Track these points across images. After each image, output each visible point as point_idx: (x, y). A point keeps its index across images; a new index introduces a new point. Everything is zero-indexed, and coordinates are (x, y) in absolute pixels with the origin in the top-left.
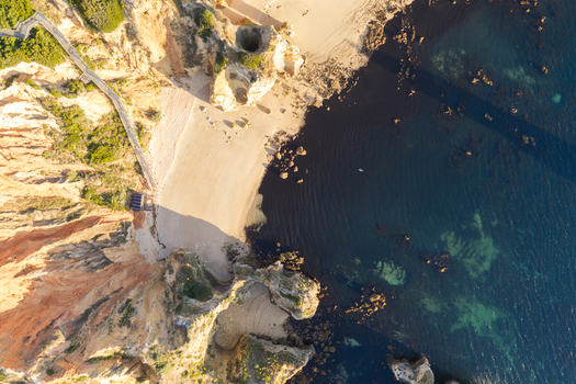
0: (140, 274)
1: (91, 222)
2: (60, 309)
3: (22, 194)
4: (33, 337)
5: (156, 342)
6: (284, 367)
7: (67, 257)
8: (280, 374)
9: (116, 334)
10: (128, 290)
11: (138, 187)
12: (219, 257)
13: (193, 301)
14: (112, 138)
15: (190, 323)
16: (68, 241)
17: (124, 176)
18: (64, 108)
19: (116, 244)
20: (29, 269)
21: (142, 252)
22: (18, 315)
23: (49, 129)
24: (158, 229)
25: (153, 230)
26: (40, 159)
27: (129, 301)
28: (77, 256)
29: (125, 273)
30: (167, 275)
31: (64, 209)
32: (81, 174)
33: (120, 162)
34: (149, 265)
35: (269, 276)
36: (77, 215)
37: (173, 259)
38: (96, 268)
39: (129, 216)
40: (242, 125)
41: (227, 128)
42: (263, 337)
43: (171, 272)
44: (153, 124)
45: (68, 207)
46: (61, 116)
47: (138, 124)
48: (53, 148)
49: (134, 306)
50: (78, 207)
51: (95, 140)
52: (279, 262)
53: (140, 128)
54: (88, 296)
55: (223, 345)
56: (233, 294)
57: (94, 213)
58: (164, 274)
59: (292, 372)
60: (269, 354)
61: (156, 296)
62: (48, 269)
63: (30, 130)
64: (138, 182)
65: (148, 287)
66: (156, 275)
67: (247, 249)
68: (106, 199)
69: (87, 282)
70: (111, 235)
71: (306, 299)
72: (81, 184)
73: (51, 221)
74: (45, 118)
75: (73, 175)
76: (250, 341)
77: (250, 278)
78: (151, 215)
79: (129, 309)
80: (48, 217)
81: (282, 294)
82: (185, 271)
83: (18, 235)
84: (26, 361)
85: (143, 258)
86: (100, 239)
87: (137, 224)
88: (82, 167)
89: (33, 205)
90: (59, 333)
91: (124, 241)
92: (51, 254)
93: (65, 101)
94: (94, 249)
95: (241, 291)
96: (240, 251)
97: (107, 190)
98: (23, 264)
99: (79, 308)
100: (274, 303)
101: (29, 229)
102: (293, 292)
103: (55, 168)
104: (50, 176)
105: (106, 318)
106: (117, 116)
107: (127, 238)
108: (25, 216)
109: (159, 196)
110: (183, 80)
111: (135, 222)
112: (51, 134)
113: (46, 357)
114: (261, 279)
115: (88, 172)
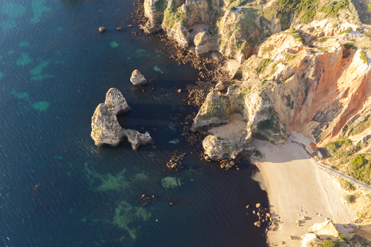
0: (295, 124)
1: (335, 132)
2: (318, 91)
4: (322, 74)
5: (273, 90)
6: (206, 112)
7: (334, 110)
8: (206, 109)
9: (289, 90)
10: (295, 114)
11: (327, 161)
12: (263, 150)
13: (266, 119)
14: (361, 172)
15: (263, 104)
16: (339, 116)
17: (338, 161)
19: (316, 129)
20: (345, 95)
21: (301, 134)
22: (334, 79)
24: (301, 148)
25: (304, 147)
27: (292, 108)
28: (330, 114)
29: (302, 121)
31: (352, 130)
32: (359, 148)
33: (346, 165)
34: (294, 130)
35: (236, 146)
36: (345, 130)
37: (285, 137)
38: (317, 114)
39: (319, 145)
40: (300, 222)
41: (307, 215)
43: (282, 130)
45: (351, 131)
47: (354, 189)
49: (288, 108)
50: (347, 134)
51: (367, 166)
52: (234, 158)
53: (352, 187)
54: (311, 102)
56: (249, 130)
57: (337, 136)
58: (285, 128)
59: (201, 112)
60: (215, 116)
61: (282, 116)
62: (338, 100)
64: (329, 163)
65: (287, 120)
66: (288, 128)
67: (252, 160)
68: (338, 145)
69: (316, 107)
70: (321, 132)
73: (353, 120)
75: (362, 144)
78: (310, 152)
79: (290, 105)
80: (356, 121)
82: (277, 131)
83: (362, 107)
84: (319, 61)
85: (299, 132)
86: (326, 126)
87: (313, 145)
88: (361, 152)
89: (367, 122)
90: (313, 79)
91: (313, 133)
92: (341, 107)
94: (324, 121)
96: (255, 157)
97: (340, 149)
98: (350, 95)
99: (311, 95)
101: (359, 112)
105: (297, 96)
107: (313, 135)
108: (366, 115)
109: (314, 164)
111: (316, 145)
113: (312, 67)
115: (356, 151)
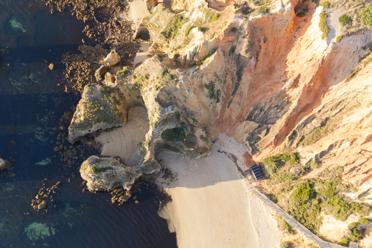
0: (224, 123)
1: (278, 140)
2: (259, 70)
3: (337, 132)
4: (263, 46)
5: (178, 86)
6: (82, 119)
7: (277, 106)
8: (83, 112)
9: (210, 76)
10: (224, 108)
11: (264, 183)
12: (176, 166)
13: (173, 127)
14: (305, 210)
15: (162, 112)
16: (285, 117)
17: (279, 186)
18: (352, 213)
19: (252, 134)
20: (295, 84)
21: (232, 138)
22: (282, 51)
23: (351, 190)
24: (231, 161)
25: (235, 159)
26: (342, 164)
27: (218, 101)
28: (272, 111)
29: (234, 118)
30: (204, 133)
31: (303, 138)
32: (308, 170)
33: (288, 195)
34: (221, 132)
35: (129, 175)
36: (292, 138)
37: (207, 146)
38: (254, 110)
39: (257, 159)
42: (112, 129)
43: (202, 137)
44: (284, 239)
45: (301, 140)
46: (350, 205)
47: (294, 233)
48: (340, 177)
49: (212, 100)
50: (294, 145)
51: (315, 202)
52: (128, 189)
53: (291, 231)
54: (247, 88)
55: (137, 108)
56: (147, 147)
57: (281, 146)
58: (206, 133)
59: (76, 118)
60: (98, 121)
61: (202, 115)
62: (284, 91)
63: (364, 181)
64: (267, 187)
65: (212, 117)
66: (212, 129)
67: (159, 184)
68: (279, 162)
69: (254, 97)
70: (259, 138)
71: (90, 175)
72: (304, 162)
73: (305, 124)
74: (360, 197)
75: (313, 165)
76: (118, 122)
77: (142, 165)
78: (242, 168)
79: (214, 95)
80: (309, 125)
81: (111, 168)
82: (191, 143)
83: (320, 102)
84: (254, 28)
85: (229, 135)
86: (265, 131)
87: (248, 157)
88: (311, 175)
89: (324, 128)
90: (247, 56)
91: (248, 139)
92: (289, 103)
93: (354, 219)
94: (265, 123)
95: (144, 153)
96: (163, 180)
97: (283, 169)
99: (247, 78)
100: (117, 158)
101: (315, 111)
102: (103, 174)
103: (328, 163)
104: (328, 155)
105: (225, 82)
106: (312, 230)
107: (247, 142)
108: (324, 118)
109: (246, 185)
111: (251, 157)
112: (348, 187)
113: (244, 37)
114: (134, 169)
115: (304, 174)
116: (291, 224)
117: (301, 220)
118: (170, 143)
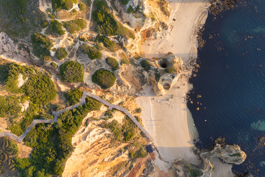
1: (139, 166)
3: (109, 167)
11: (146, 143)
12: (191, 155)
14: (130, 127)
17: (140, 141)
18: (110, 123)
19: (151, 171)
21: (161, 169)
23: (107, 135)
24: (162, 156)
25: (160, 157)
26: (109, 149)
30: (178, 173)
32: (126, 148)
33: (136, 135)
34: (166, 173)
35: (219, 151)
36: (132, 166)
37: (175, 166)
39: (149, 156)
40: (172, 98)
41: (167, 102)
43: (179, 171)
44: (139, 114)
45: (127, 165)
46: (110, 127)
47: (135, 117)
48: (111, 142)
50: (130, 163)
51: (125, 130)
52: (217, 144)
53: (137, 118)
56: (211, 166)
58: (176, 173)
63: (101, 139)
66: (172, 176)
68: (139, 154)
71: (241, 153)
72: (127, 152)
73: (125, 174)
74: (104, 131)
75: (123, 150)
77: (212, 157)
78: (156, 152)
80: (123, 173)
81: (231, 156)
85: (163, 172)
87: (153, 158)
88: (123, 145)
89: (115, 170)
91: (153, 168)
93: (110, 120)
97: (137, 150)
100: (225, 163)
102: (234, 152)
103: (114, 150)
104: (116, 154)
106: (127, 117)
107: (153, 166)
109: (155, 143)
110: (141, 92)
112: (109, 137)
115: (128, 146)
116: (136, 121)
117: (131, 122)
118: (197, 169)
